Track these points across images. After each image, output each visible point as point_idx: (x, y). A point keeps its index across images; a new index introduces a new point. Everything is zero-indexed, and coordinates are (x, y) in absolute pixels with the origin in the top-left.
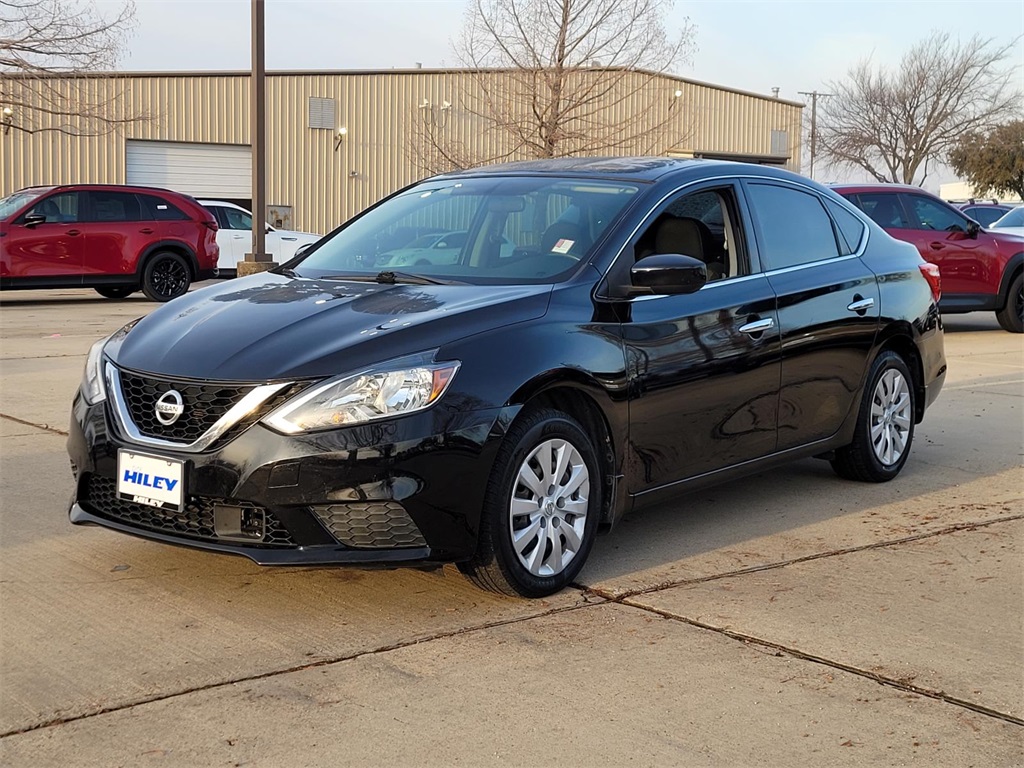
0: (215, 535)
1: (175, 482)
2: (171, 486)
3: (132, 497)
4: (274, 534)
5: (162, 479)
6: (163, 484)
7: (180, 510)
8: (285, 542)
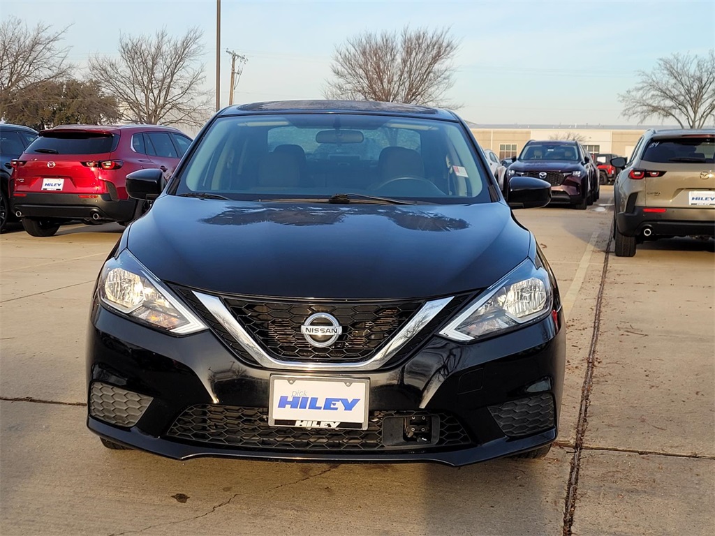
0: (383, 446)
1: (355, 401)
2: (349, 406)
3: (293, 422)
4: (447, 437)
5: (338, 400)
6: (339, 405)
7: (365, 428)
8: (458, 442)
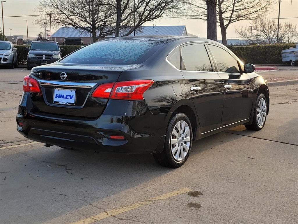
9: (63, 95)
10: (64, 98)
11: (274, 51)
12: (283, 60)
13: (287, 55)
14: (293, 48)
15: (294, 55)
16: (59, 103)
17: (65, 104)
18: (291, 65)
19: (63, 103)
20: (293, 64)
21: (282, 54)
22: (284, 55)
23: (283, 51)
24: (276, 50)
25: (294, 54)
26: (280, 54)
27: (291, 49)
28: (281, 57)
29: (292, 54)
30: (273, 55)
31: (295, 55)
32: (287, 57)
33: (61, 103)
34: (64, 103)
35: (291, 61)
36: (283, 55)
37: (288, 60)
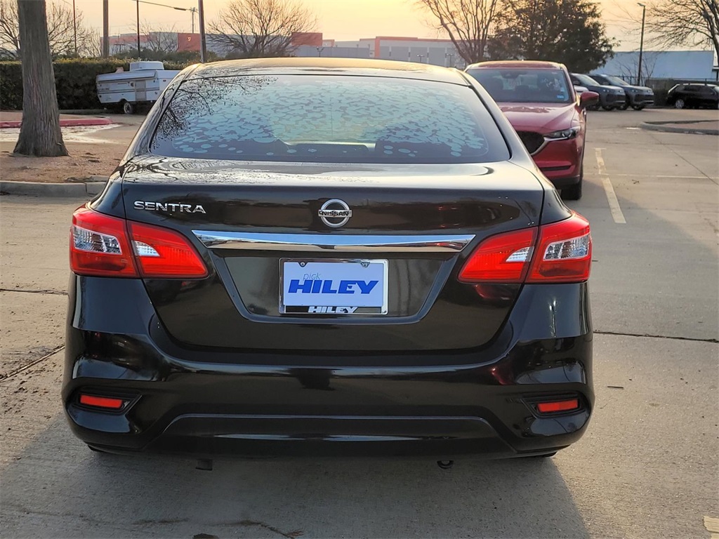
9: (328, 283)
10: (335, 292)
11: (79, 77)
12: (103, 100)
13: (112, 87)
14: (124, 71)
15: (132, 88)
16: (311, 311)
17: (338, 311)
18: (124, 113)
19: (330, 311)
20: (128, 108)
21: (98, 85)
22: (104, 86)
23: (101, 78)
24: (84, 76)
25: (132, 85)
26: (93, 83)
27: (120, 74)
28: (96, 91)
29: (127, 86)
30: (77, 86)
31: (134, 88)
32: (114, 92)
33: (318, 311)
34: (334, 308)
35: (123, 101)
36: (101, 88)
37: (115, 98)
